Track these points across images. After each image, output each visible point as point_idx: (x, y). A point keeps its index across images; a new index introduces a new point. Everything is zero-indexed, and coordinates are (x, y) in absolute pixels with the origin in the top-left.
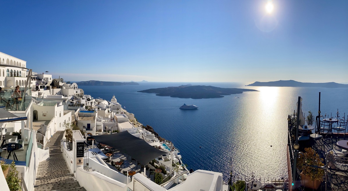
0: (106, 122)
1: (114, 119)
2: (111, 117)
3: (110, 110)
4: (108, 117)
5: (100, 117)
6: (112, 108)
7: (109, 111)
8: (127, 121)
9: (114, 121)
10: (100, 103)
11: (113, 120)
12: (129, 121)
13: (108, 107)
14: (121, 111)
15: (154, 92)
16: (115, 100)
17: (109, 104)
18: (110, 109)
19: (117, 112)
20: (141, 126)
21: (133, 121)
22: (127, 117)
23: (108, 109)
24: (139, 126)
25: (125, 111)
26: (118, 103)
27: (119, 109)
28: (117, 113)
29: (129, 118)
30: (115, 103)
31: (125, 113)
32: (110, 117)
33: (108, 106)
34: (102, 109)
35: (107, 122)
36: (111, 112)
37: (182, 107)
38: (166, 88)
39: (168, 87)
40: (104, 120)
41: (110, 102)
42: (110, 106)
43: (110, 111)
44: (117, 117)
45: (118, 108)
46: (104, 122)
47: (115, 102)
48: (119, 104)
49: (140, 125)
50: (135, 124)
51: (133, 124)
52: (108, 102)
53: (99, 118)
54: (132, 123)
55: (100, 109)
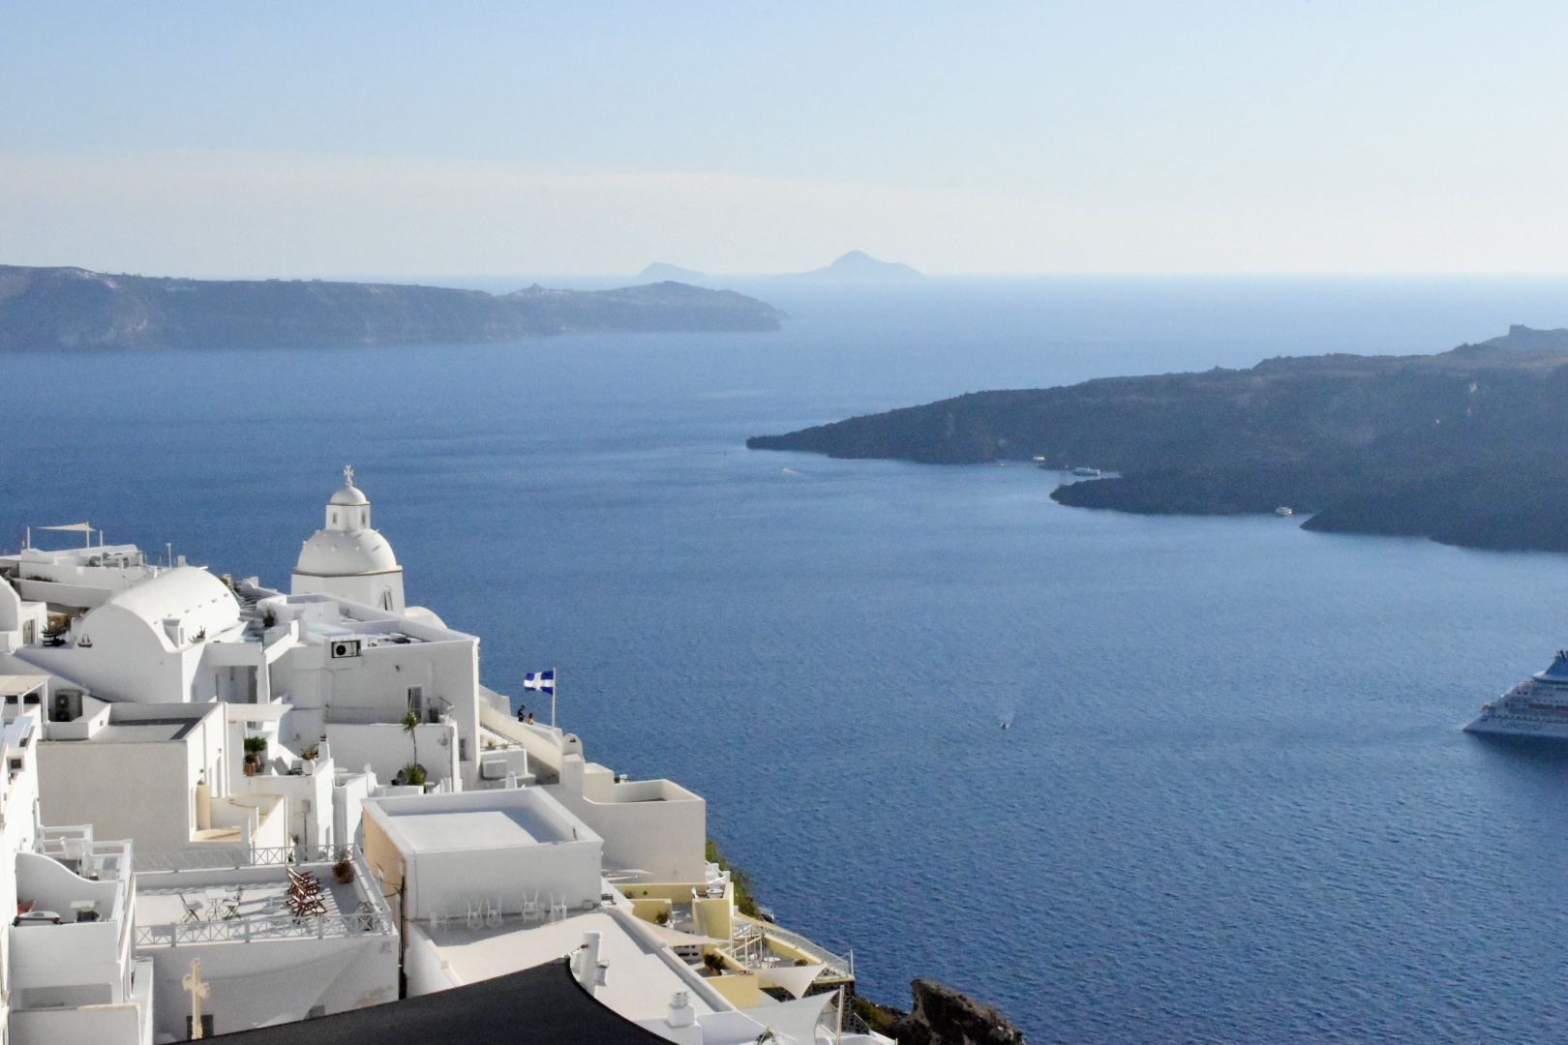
0: (202, 938)
1: (343, 873)
2: (301, 839)
3: (271, 731)
4: (240, 855)
5: (86, 841)
6: (312, 692)
7: (254, 747)
8: (574, 911)
9: (350, 904)
10: (89, 619)
11: (328, 898)
12: (625, 906)
13: (240, 685)
14: (479, 754)
15: (1020, 453)
16: (367, 555)
17: (262, 625)
18: (270, 717)
19: (402, 761)
20: (815, 989)
21: (683, 906)
22: (589, 836)
23: (244, 711)
24: (781, 994)
25: (549, 744)
26: (420, 617)
27: (434, 718)
28: (413, 775)
29: (612, 863)
30: (374, 606)
31: (546, 777)
32: (270, 840)
33: (249, 655)
34: (126, 710)
35: (221, 935)
36: (289, 758)
37: (1511, 703)
38: (1218, 375)
39: (1265, 367)
40: (169, 908)
41: (277, 601)
42: (274, 653)
43: (275, 750)
44: (412, 837)
45: (414, 696)
46: (158, 930)
47: (375, 588)
48: (437, 623)
49: (810, 975)
50: (714, 965)
51: (684, 953)
52: (248, 598)
53: (73, 864)
54: (669, 937)
55: (96, 721)
